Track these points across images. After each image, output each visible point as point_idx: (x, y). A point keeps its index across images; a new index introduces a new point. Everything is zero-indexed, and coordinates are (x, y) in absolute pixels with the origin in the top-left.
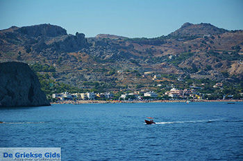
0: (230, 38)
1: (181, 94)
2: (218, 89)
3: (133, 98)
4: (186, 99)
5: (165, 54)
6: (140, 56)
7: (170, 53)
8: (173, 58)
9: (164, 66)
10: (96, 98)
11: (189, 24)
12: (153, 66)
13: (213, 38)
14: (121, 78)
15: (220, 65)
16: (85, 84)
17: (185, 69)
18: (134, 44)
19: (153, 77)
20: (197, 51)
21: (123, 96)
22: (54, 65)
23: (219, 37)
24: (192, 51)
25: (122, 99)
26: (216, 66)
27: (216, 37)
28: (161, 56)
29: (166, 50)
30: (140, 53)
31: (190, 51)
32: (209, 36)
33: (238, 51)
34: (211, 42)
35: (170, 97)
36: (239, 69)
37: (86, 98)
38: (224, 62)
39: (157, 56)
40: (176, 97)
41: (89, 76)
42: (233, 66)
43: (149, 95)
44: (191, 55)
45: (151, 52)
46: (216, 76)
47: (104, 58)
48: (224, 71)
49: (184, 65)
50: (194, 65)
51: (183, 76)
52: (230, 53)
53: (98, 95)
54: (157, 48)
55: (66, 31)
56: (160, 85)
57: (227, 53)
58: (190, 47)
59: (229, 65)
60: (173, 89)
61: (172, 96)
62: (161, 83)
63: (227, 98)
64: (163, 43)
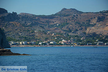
0: (85, 16)
1: (67, 43)
2: (83, 40)
3: (45, 44)
4: (70, 45)
5: (55, 23)
6: (43, 24)
7: (57, 23)
8: (59, 25)
9: (56, 29)
10: (28, 44)
11: (65, 9)
12: (51, 29)
13: (77, 16)
14: (37, 35)
15: (82, 29)
16: (20, 37)
17: (66, 30)
18: (40, 18)
19: (52, 34)
20: (70, 22)
21: (40, 43)
22: (3, 28)
23: (80, 15)
24: (68, 22)
25: (40, 45)
26: (80, 29)
27: (79, 15)
28: (53, 24)
29: (55, 21)
30: (43, 22)
31: (67, 22)
32: (75, 15)
33: (90, 22)
34: (77, 18)
35: (62, 44)
36: (91, 31)
37: (23, 44)
38: (83, 27)
39: (51, 24)
40: (65, 44)
41: (21, 34)
42: (88, 29)
43: (53, 43)
44: (67, 24)
45: (48, 22)
46: (81, 34)
47: (27, 24)
48: (84, 31)
49: (65, 28)
50: (69, 29)
51: (65, 34)
52: (86, 23)
53: (28, 43)
54: (51, 20)
55: (7, 11)
56: (56, 38)
57: (84, 23)
58: (67, 20)
59: (86, 29)
60: (63, 40)
61: (63, 43)
62: (56, 37)
63: (89, 45)
64: (54, 18)
